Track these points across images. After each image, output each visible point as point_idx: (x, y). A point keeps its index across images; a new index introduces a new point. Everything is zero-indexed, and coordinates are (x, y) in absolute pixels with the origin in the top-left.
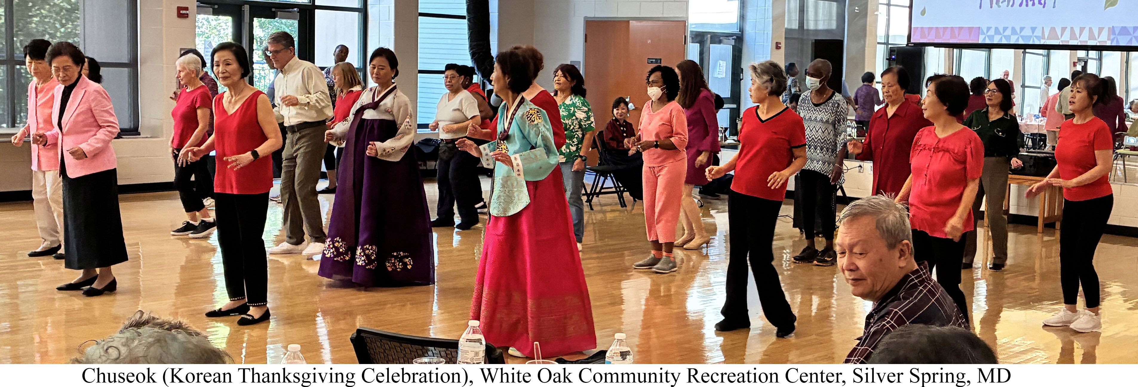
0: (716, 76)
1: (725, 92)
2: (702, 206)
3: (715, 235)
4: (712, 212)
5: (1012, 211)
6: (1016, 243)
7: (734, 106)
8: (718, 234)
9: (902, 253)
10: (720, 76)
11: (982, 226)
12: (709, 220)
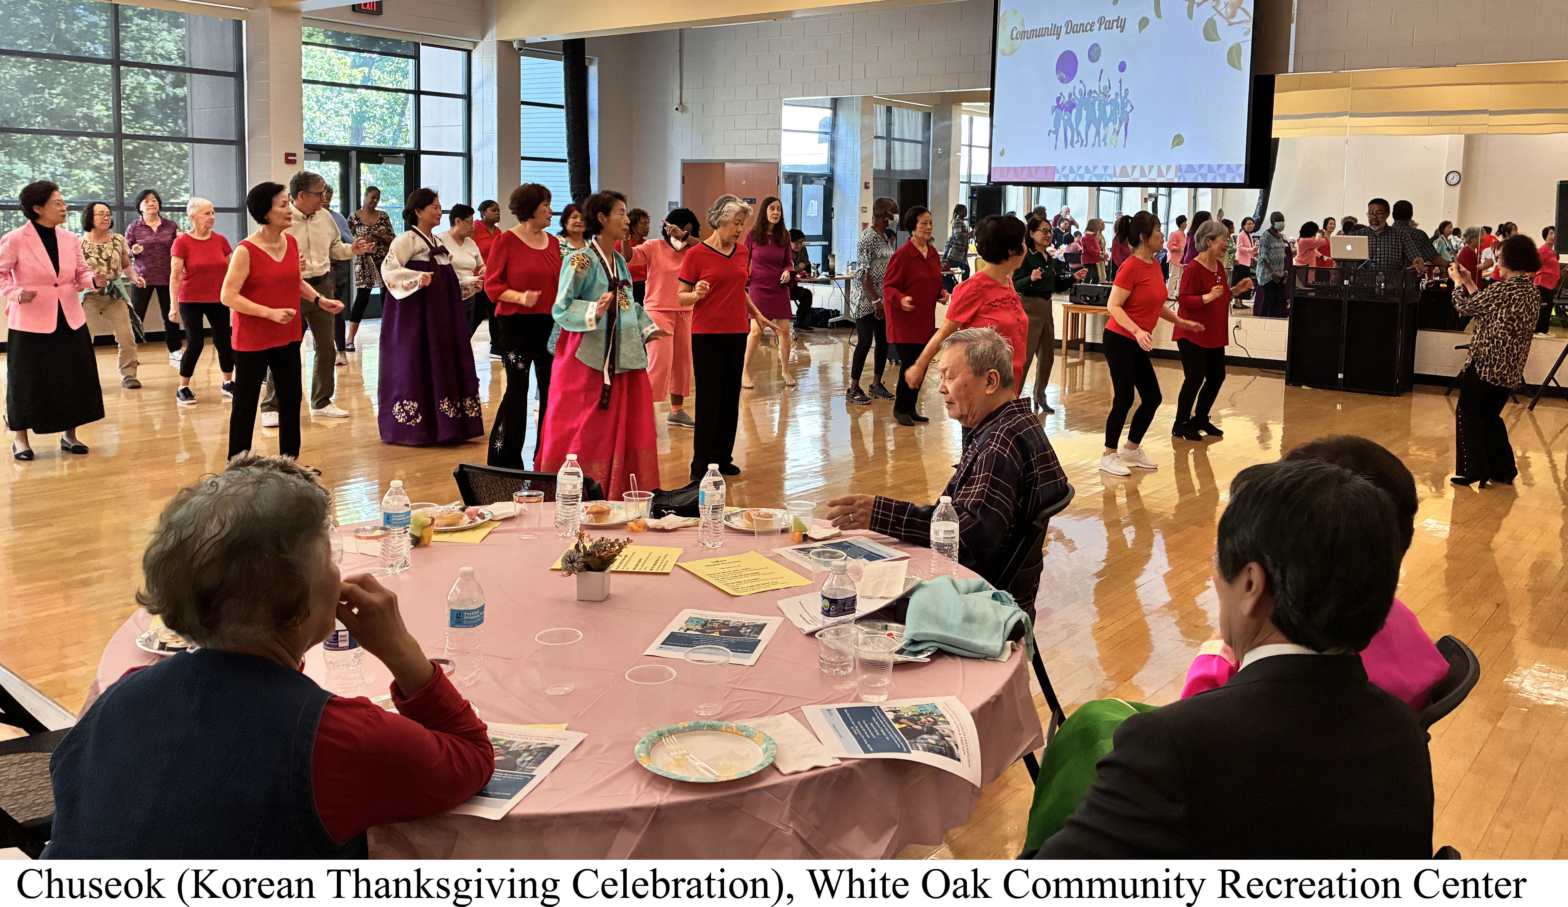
0: (808, 214)
1: (817, 230)
2: (796, 339)
3: (809, 366)
4: (806, 345)
5: (1088, 339)
6: (1092, 370)
7: (826, 243)
8: (812, 365)
9: (990, 381)
10: (812, 215)
11: (1060, 355)
12: (804, 352)
